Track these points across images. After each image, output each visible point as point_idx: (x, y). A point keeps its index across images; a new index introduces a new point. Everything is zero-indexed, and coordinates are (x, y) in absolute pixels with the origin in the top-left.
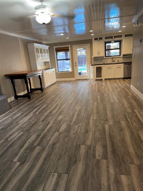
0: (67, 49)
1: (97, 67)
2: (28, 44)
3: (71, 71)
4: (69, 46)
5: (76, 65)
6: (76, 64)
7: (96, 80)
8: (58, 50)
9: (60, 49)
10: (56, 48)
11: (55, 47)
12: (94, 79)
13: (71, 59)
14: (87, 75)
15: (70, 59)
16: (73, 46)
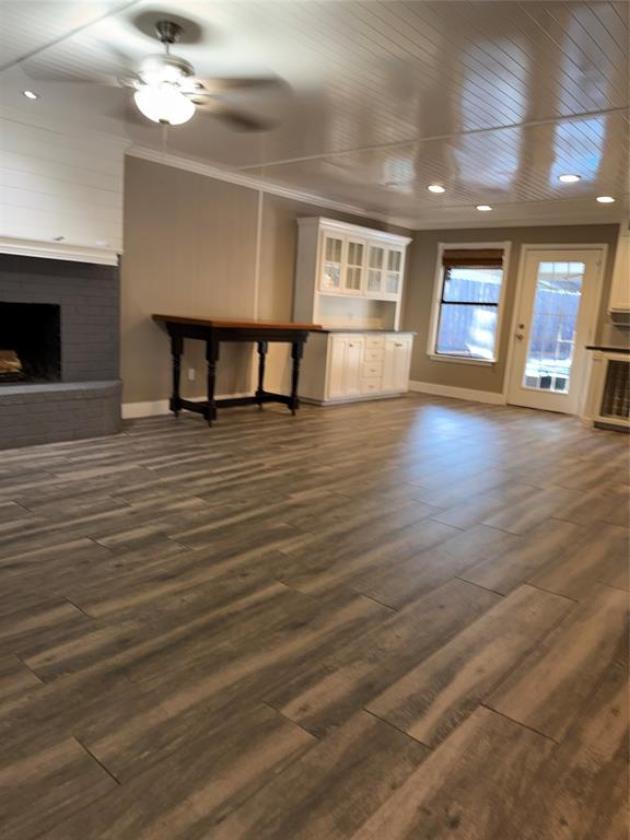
0: (494, 257)
1: (611, 363)
2: (300, 221)
3: (493, 360)
4: (506, 246)
5: (520, 338)
6: (521, 332)
7: (598, 425)
8: (454, 260)
9: (463, 256)
10: (446, 251)
11: (442, 247)
12: (589, 420)
13: (501, 306)
14: (565, 391)
15: (495, 305)
16: (524, 247)
